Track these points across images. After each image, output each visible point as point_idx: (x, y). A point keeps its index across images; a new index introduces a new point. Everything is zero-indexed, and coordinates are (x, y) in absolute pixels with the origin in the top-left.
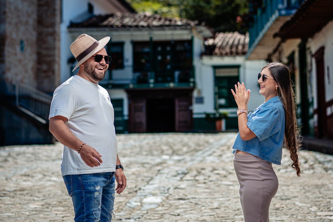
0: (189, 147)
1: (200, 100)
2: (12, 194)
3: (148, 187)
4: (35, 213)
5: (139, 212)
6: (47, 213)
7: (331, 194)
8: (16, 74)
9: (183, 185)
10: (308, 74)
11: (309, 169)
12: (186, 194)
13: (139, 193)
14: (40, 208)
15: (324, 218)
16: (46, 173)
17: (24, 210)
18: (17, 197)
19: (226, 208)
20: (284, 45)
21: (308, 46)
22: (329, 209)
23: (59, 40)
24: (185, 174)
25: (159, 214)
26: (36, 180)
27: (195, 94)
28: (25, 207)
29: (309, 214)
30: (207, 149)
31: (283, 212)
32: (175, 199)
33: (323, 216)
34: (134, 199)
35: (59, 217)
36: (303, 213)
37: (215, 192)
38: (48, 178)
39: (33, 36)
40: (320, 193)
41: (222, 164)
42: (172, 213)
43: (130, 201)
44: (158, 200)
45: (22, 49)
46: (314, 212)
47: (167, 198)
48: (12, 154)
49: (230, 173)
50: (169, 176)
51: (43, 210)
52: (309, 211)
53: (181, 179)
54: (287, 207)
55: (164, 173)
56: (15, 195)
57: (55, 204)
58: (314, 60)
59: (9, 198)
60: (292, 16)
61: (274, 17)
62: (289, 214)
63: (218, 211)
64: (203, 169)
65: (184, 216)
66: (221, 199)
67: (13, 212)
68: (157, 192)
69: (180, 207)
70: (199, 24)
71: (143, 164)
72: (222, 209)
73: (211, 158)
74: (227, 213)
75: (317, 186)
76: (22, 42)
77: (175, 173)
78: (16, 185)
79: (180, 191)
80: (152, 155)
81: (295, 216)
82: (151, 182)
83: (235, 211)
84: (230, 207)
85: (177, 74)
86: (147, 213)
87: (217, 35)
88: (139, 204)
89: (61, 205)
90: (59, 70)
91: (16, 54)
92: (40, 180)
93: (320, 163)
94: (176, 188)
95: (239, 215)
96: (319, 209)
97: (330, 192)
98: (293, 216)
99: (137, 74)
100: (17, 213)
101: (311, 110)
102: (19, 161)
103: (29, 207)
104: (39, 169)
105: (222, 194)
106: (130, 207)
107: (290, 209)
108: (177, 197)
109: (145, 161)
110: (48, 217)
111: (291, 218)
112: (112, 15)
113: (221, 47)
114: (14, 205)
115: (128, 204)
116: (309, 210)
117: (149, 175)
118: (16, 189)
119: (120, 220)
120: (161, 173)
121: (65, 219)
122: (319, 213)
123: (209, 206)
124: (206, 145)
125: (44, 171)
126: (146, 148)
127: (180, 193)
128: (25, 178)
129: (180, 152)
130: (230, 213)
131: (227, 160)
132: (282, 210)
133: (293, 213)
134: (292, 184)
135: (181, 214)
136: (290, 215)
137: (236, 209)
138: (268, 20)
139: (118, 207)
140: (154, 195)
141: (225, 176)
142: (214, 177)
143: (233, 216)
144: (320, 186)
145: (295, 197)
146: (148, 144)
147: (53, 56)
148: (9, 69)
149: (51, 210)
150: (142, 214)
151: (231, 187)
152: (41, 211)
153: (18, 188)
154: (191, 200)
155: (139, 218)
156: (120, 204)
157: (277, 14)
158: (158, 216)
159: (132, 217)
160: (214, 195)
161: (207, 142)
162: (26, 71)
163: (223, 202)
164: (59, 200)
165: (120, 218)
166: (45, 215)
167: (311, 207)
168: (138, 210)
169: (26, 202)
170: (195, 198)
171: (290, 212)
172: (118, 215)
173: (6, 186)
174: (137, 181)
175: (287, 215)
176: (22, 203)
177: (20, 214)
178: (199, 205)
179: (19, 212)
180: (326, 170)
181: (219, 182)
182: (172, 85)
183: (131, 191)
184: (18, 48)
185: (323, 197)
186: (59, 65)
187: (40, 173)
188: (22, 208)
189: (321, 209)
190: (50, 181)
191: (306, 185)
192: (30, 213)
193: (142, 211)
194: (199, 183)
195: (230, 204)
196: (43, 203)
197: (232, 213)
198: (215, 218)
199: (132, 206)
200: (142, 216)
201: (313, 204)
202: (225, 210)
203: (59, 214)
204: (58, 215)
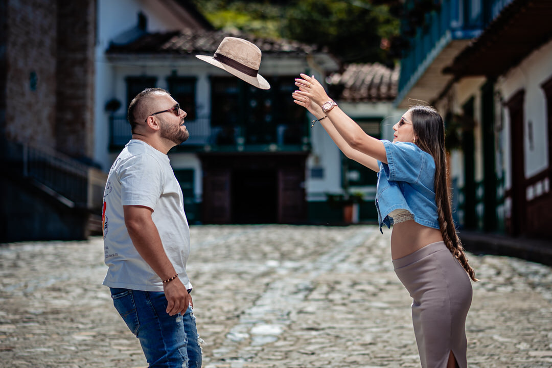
0: (306, 248)
1: (319, 173)
2: (41, 319)
3: (254, 310)
4: (84, 348)
5: (249, 348)
6: (105, 349)
7: (546, 324)
8: (24, 127)
9: (311, 307)
10: (496, 134)
11: (505, 284)
12: (318, 321)
13: (243, 319)
14: (90, 340)
15: (542, 360)
16: (87, 287)
17: (67, 344)
18: (50, 324)
19: (386, 344)
20: (458, 87)
21: (497, 87)
22: (547, 347)
23: (93, 72)
24: (310, 290)
25: (281, 352)
26: (74, 298)
27: (311, 163)
28: (66, 338)
29: (517, 355)
30: (335, 251)
31: (476, 351)
32: (303, 329)
33: (539, 357)
34: (238, 328)
35: (126, 354)
36: (508, 353)
37: (363, 319)
38: (91, 294)
39: (51, 65)
40: (529, 322)
41: (365, 276)
42: (302, 351)
43: (232, 331)
44: (276, 330)
45: (33, 86)
46: (524, 351)
47: (289, 326)
48: (23, 256)
49: (381, 290)
50: (285, 293)
51: (97, 344)
52: (516, 350)
53: (306, 299)
54: (481, 343)
55: (277, 289)
56: (45, 320)
57: (114, 335)
58: (506, 112)
59: (37, 325)
60: (474, 41)
61: (443, 42)
62: (487, 353)
63: (373, 348)
64: (338, 283)
65: (322, 356)
66: (375, 330)
67: (49, 347)
68: (271, 317)
69: (313, 341)
70: (319, 50)
71: (240, 274)
72: (380, 345)
73: (344, 267)
74: (388, 352)
75: (522, 312)
76: (32, 75)
77: (293, 289)
78: (43, 305)
79: (308, 316)
80: (250, 259)
81: (496, 357)
82: (259, 302)
83: (400, 348)
84: (391, 341)
85: (281, 130)
86: (263, 350)
87: (345, 68)
88: (247, 336)
89: (123, 336)
90: (92, 120)
91: (23, 94)
92: (81, 297)
93: (520, 275)
94: (300, 312)
95: (408, 355)
96: (532, 346)
97: (544, 321)
98: (493, 357)
99: (217, 130)
100: (56, 348)
101: (500, 192)
102: (38, 267)
103: (74, 339)
104: (74, 280)
105: (375, 322)
106: (233, 341)
107: (487, 346)
108: (305, 326)
109: (241, 269)
110: (108, 354)
111: (489, 360)
112: (177, 34)
113: (353, 88)
114: (49, 335)
115: (229, 336)
116: (516, 347)
117: (253, 290)
118: (44, 310)
119: (223, 360)
120: (272, 289)
121: (134, 357)
122: (533, 353)
123: (358, 340)
124: (332, 245)
125: (83, 283)
126: (237, 248)
127: (308, 319)
128: (55, 294)
129: (293, 256)
130: (393, 351)
131: (372, 269)
132: (474, 347)
133: (492, 352)
134: (482, 308)
135: (317, 352)
136: (488, 355)
137: (401, 345)
138: (432, 46)
139: (214, 341)
140: (267, 322)
141: (374, 295)
142: (357, 296)
143: (399, 355)
144: (527, 312)
145: (491, 328)
146: (238, 242)
147: (84, 97)
148: (12, 119)
149: (110, 344)
150: (255, 352)
151: (387, 312)
152: (94, 346)
153: (49, 310)
154: (328, 331)
155: (251, 358)
156: (217, 335)
157: (448, 37)
158: (280, 355)
159: (239, 355)
160: (362, 323)
161: (333, 240)
162: (39, 122)
163: (379, 334)
164: (119, 329)
165: (222, 357)
166: (102, 351)
167: (519, 343)
168: (246, 346)
169: (66, 331)
170: (333, 328)
171: (487, 351)
172: (217, 353)
173: (28, 306)
174: (235, 300)
175: (484, 355)
176: (61, 333)
177: (62, 350)
178: (341, 338)
179: (59, 347)
180: (533, 286)
181: (367, 304)
182: (273, 148)
183: (230, 315)
184: (27, 85)
185: (534, 328)
186: (92, 113)
187: (77, 285)
188: (63, 340)
189: (535, 347)
190: (97, 298)
191: (505, 309)
192: (77, 348)
193: (254, 346)
194: (335, 305)
195: (390, 338)
196: (94, 334)
197: (397, 352)
198: (371, 358)
199: (237, 339)
200: (256, 354)
201: (521, 339)
202: (385, 347)
203: (124, 350)
204: (122, 352)
